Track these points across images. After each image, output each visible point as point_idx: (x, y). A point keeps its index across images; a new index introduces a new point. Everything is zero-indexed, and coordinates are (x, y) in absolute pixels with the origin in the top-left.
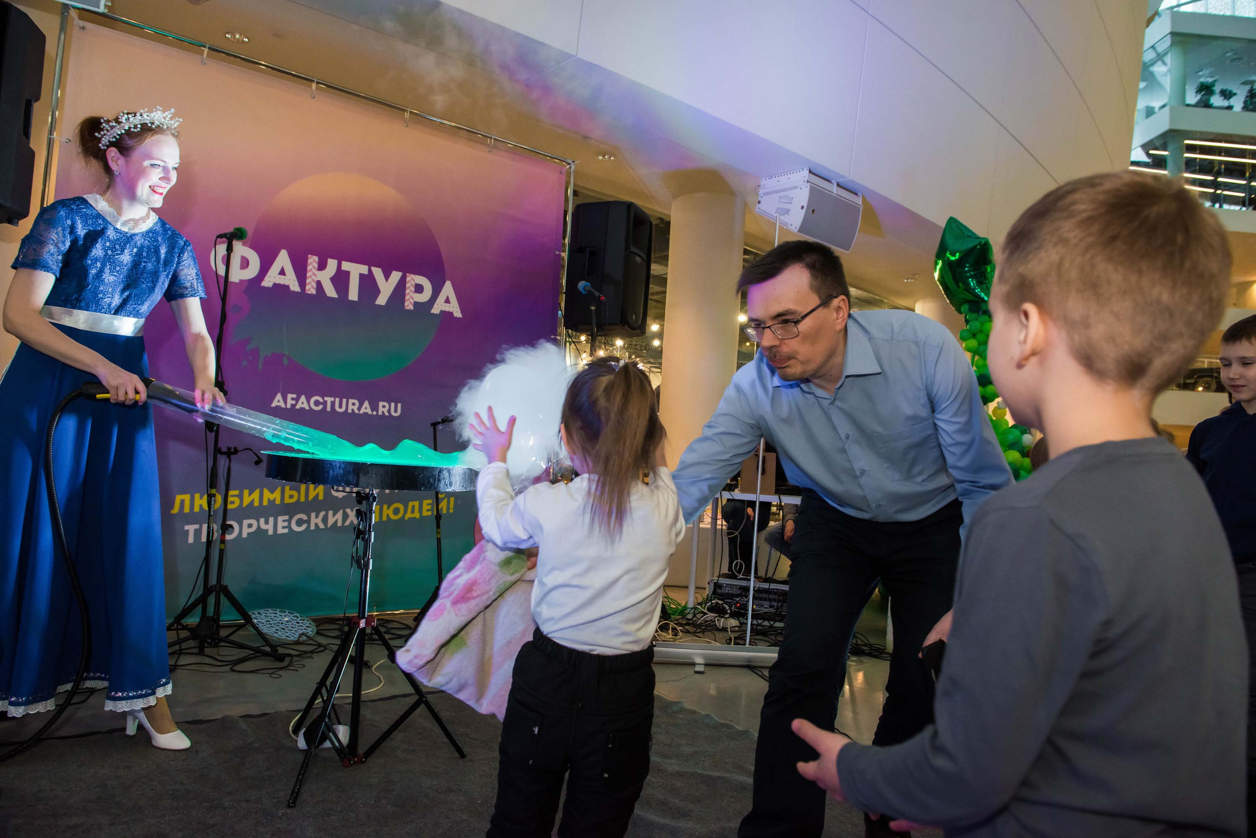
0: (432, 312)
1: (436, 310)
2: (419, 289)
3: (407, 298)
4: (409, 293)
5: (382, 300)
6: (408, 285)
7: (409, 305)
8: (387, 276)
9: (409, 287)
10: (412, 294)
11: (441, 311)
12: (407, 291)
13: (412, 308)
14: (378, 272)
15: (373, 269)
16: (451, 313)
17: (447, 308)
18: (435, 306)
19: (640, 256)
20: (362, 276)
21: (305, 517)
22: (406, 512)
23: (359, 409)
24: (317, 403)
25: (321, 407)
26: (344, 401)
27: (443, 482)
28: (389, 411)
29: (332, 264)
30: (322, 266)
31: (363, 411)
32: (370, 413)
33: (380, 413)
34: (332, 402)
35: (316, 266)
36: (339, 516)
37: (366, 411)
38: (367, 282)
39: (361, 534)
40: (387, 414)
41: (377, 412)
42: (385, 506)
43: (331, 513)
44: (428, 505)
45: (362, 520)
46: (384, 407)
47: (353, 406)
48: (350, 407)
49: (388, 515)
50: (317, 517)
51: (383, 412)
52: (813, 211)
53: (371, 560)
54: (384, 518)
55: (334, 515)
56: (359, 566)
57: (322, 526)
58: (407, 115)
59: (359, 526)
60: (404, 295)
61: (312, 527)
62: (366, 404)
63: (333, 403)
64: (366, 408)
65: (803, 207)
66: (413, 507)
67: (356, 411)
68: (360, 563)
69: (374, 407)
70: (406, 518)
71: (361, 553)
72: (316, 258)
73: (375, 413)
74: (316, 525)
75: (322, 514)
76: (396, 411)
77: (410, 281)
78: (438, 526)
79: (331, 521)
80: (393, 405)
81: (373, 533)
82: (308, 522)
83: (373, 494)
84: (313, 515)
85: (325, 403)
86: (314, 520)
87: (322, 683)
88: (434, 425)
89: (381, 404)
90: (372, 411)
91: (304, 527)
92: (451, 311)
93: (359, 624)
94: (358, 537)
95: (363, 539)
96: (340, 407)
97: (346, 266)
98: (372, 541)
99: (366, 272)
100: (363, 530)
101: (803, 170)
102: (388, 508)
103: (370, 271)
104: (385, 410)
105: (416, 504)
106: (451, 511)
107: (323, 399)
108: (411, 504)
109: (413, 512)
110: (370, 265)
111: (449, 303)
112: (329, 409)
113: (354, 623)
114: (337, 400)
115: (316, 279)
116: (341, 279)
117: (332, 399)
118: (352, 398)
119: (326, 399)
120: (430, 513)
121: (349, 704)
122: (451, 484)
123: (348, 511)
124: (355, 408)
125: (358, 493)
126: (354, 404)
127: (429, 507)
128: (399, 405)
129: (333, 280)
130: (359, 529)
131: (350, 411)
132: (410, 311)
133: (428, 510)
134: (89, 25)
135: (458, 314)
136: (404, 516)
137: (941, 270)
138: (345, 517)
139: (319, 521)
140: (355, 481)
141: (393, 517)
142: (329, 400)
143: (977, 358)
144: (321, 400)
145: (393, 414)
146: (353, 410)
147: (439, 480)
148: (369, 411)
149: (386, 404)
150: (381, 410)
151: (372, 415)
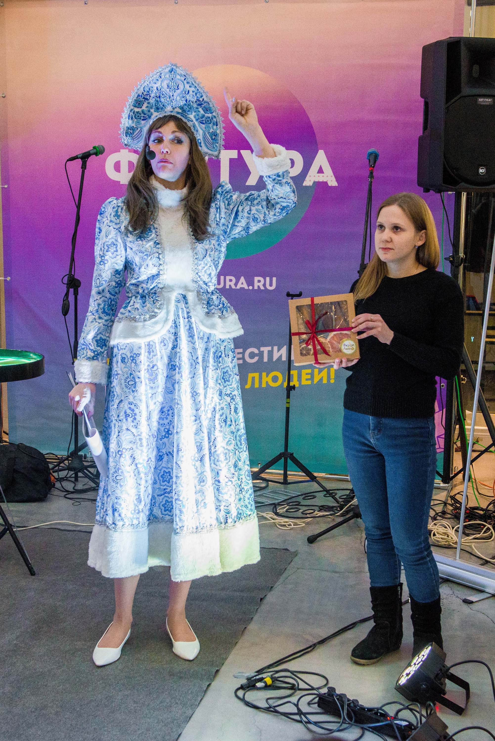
0: (304, 185)
11: (314, 182)
15: (242, 152)
16: (326, 183)
17: (321, 178)
18: (308, 178)
20: (231, 160)
22: (284, 380)
23: (236, 284)
28: (264, 285)
31: (239, 286)
32: (246, 287)
33: (256, 288)
37: (242, 286)
40: (262, 288)
41: (253, 287)
42: (264, 374)
44: (307, 374)
46: (259, 281)
47: (230, 282)
48: (228, 283)
49: (267, 382)
51: (259, 286)
54: (264, 385)
62: (242, 279)
64: (243, 284)
66: (292, 375)
67: (233, 287)
69: (250, 282)
70: (286, 386)
73: (251, 288)
76: (271, 285)
80: (268, 279)
89: (256, 279)
90: (248, 287)
92: (325, 180)
102: (267, 376)
103: (239, 154)
104: (261, 285)
105: (295, 372)
106: (332, 381)
111: (323, 173)
118: (228, 275)
120: (309, 382)
124: (232, 284)
126: (231, 280)
128: (274, 279)
131: (227, 287)
133: (307, 380)
135: (333, 182)
136: (283, 384)
145: (268, 287)
146: (230, 286)
148: (245, 286)
149: (262, 279)
150: (256, 285)
151: (249, 290)
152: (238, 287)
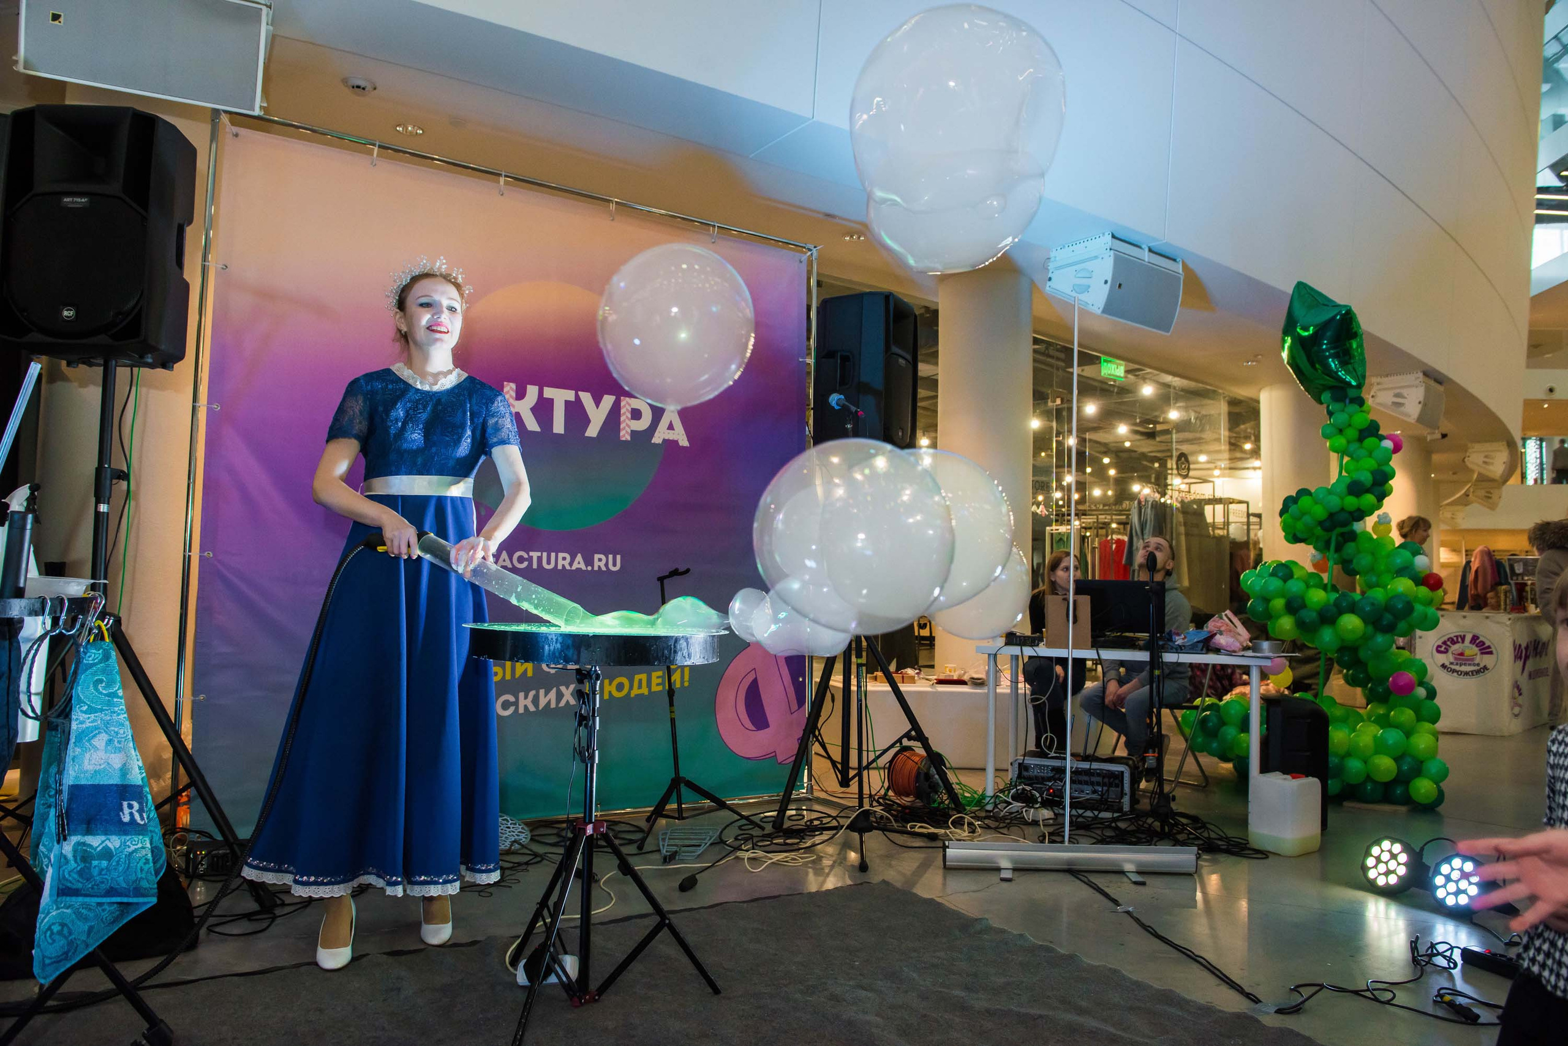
0: (653, 441)
1: (657, 439)
2: (636, 414)
3: (622, 426)
4: (624, 421)
5: (592, 431)
6: (623, 411)
7: (625, 435)
8: (597, 403)
9: (624, 413)
10: (627, 421)
11: (664, 440)
12: (622, 419)
13: (629, 438)
14: (586, 398)
15: (581, 394)
16: (676, 442)
17: (671, 436)
18: (656, 434)
19: (904, 358)
20: (567, 403)
21: (512, 699)
22: (631, 688)
23: (571, 564)
24: (521, 560)
25: (526, 564)
26: (553, 555)
27: (680, 654)
28: (606, 565)
29: (532, 391)
30: (520, 395)
31: (575, 566)
32: (584, 568)
33: (596, 568)
34: (538, 557)
35: (514, 394)
36: (553, 695)
37: (579, 566)
38: (575, 411)
39: (583, 720)
40: (604, 569)
41: (593, 567)
43: (542, 692)
44: (658, 677)
45: (584, 703)
46: (600, 560)
47: (563, 560)
48: (561, 563)
49: (610, 692)
50: (526, 697)
51: (599, 567)
52: (1120, 285)
53: (597, 752)
55: (546, 695)
56: (583, 760)
57: (532, 708)
58: (612, 207)
59: (581, 710)
60: (619, 423)
61: (521, 710)
62: (579, 558)
63: (540, 559)
64: (579, 563)
65: (1106, 282)
66: (640, 681)
67: (568, 567)
68: (584, 755)
69: (589, 561)
70: (632, 695)
71: (584, 744)
72: (513, 386)
73: (589, 568)
74: (526, 707)
75: (532, 693)
76: (614, 565)
77: (625, 406)
78: (671, 704)
79: (543, 702)
80: (611, 557)
81: (598, 718)
82: (516, 704)
83: (596, 671)
84: (522, 695)
85: (530, 559)
86: (522, 702)
87: (543, 903)
88: (661, 579)
89: (597, 556)
90: (587, 566)
91: (512, 709)
92: (676, 439)
93: (585, 830)
94: (580, 725)
95: (586, 726)
96: (549, 563)
97: (549, 392)
98: (598, 728)
99: (573, 399)
100: (585, 715)
101: (1104, 234)
102: (610, 684)
103: (577, 396)
104: (602, 564)
105: (644, 677)
106: (686, 684)
107: (528, 554)
108: (637, 677)
109: (640, 687)
110: (577, 389)
111: (673, 429)
112: (535, 566)
113: (580, 829)
114: (545, 554)
115: (514, 410)
116: (543, 409)
117: (539, 554)
118: (562, 552)
119: (531, 554)
120: (660, 688)
121: (575, 927)
122: (689, 656)
123: (563, 688)
124: (566, 563)
125: (578, 671)
126: (564, 559)
127: (660, 681)
128: (618, 557)
129: (533, 410)
130: (581, 715)
131: (560, 567)
132: (626, 441)
133: (658, 685)
134: (243, 131)
135: (684, 442)
136: (629, 693)
137: (1291, 349)
138: (560, 696)
139: (529, 702)
140: (575, 657)
141: (616, 694)
142: (535, 555)
143: (1346, 459)
144: (526, 556)
145: (612, 568)
146: (563, 566)
147: (675, 652)
148: (583, 566)
149: (603, 557)
150: (596, 564)
151: (587, 571)
152: (574, 568)
